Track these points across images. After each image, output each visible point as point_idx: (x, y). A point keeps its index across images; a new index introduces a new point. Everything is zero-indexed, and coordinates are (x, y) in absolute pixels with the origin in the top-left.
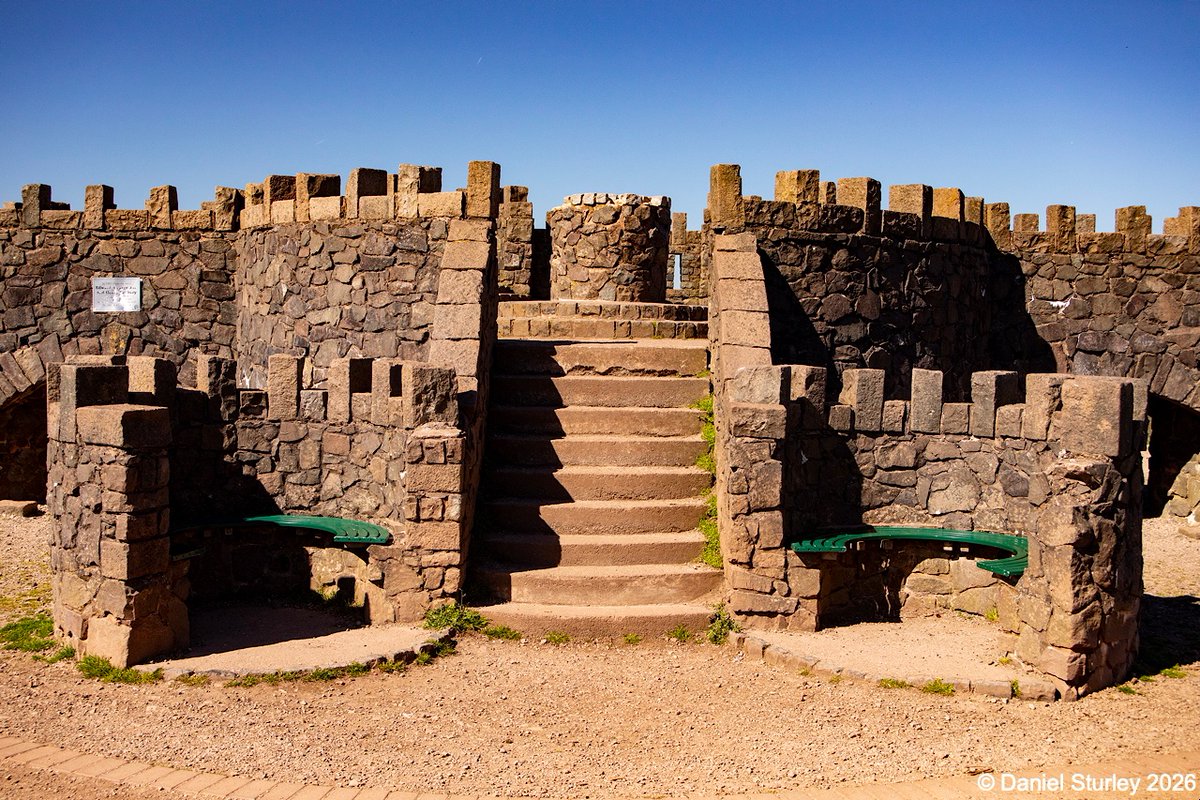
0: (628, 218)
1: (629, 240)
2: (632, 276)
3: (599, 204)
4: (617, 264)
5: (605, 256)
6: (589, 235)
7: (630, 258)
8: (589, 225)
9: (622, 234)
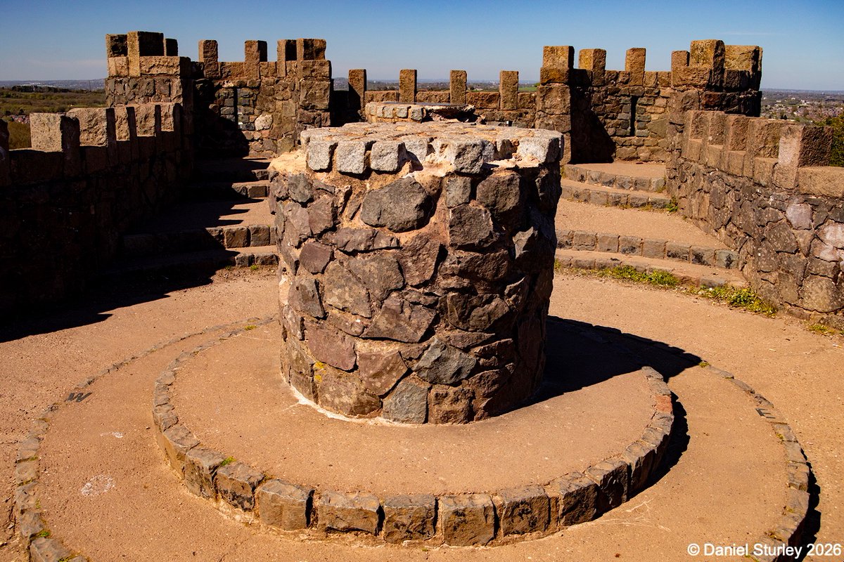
0: (459, 211)
1: (462, 273)
2: (471, 359)
3: (379, 172)
4: (429, 333)
5: (396, 314)
6: (354, 253)
7: (464, 318)
8: (355, 227)
9: (442, 254)
